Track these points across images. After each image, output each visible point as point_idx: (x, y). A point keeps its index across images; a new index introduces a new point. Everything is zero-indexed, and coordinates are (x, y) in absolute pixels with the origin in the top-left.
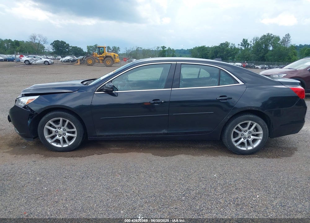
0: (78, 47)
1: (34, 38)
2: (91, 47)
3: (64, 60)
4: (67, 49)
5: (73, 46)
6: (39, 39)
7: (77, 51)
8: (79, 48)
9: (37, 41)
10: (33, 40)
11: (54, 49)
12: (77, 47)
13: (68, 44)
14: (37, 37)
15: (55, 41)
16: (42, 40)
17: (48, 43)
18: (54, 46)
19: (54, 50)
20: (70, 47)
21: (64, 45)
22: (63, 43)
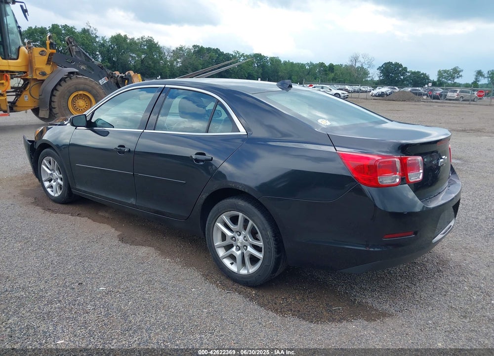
0: (422, 72)
1: (356, 59)
2: (445, 71)
3: (376, 93)
4: (401, 76)
5: (413, 71)
6: (362, 60)
7: (419, 80)
8: (423, 74)
9: (358, 65)
10: (354, 62)
11: (381, 76)
12: (420, 72)
13: (406, 68)
14: (361, 59)
15: (385, 64)
16: (366, 62)
17: (374, 66)
18: (382, 72)
19: (381, 78)
20: (409, 72)
21: (398, 69)
22: (398, 65)
